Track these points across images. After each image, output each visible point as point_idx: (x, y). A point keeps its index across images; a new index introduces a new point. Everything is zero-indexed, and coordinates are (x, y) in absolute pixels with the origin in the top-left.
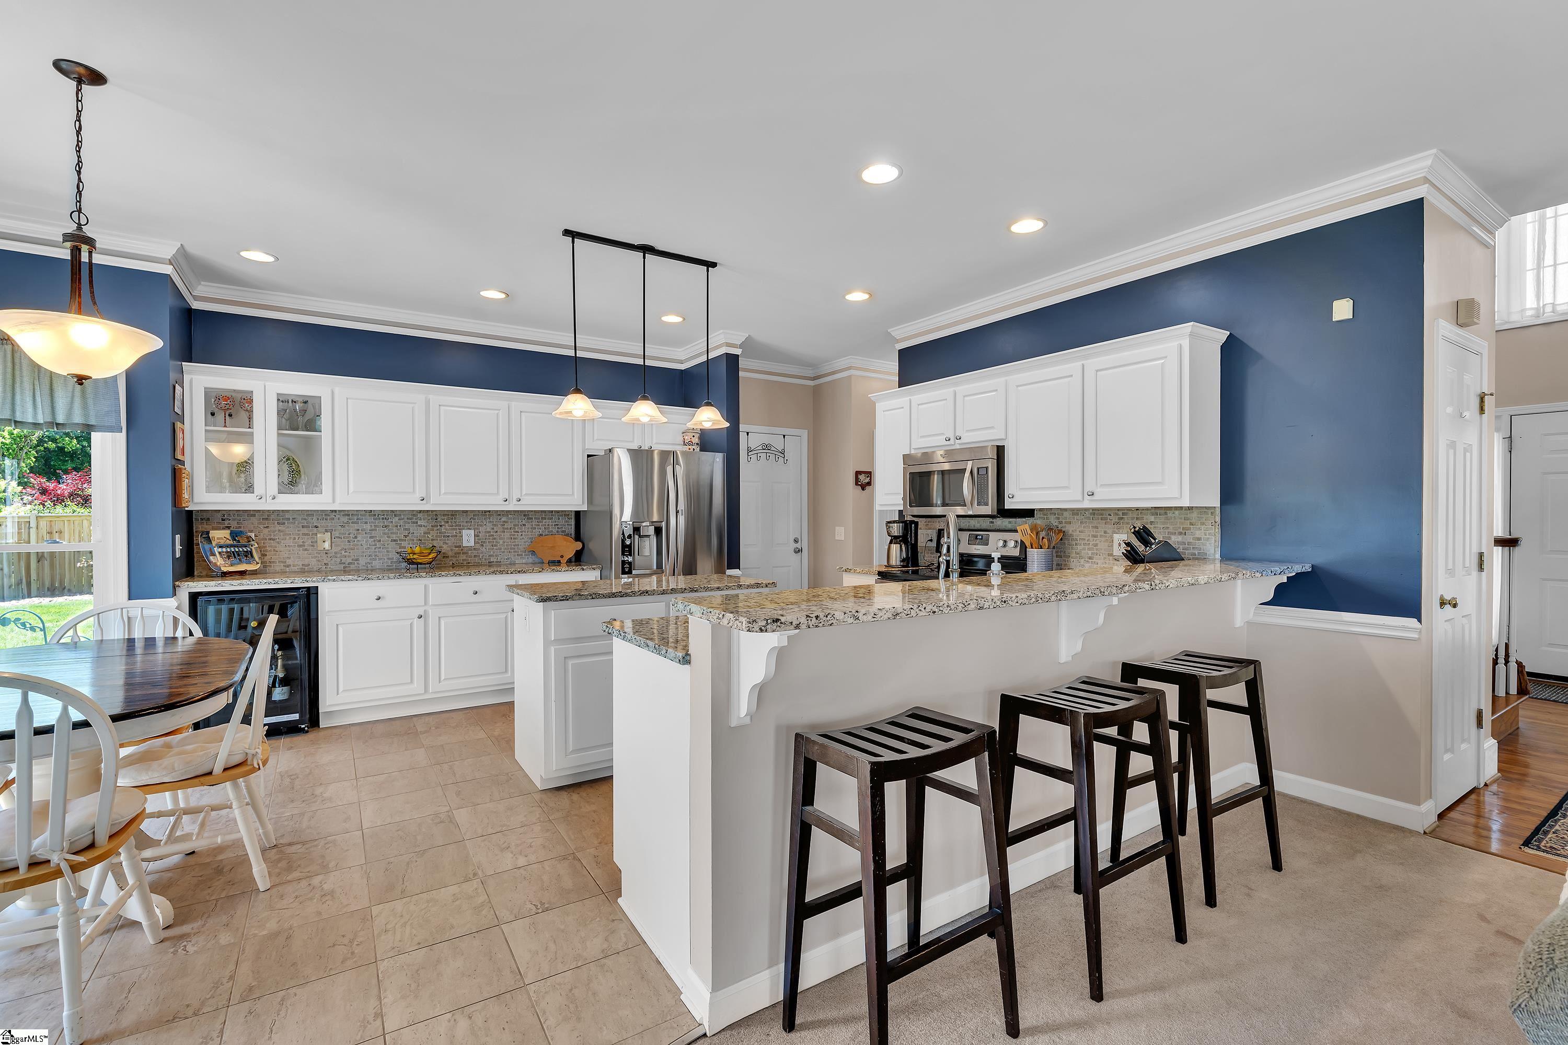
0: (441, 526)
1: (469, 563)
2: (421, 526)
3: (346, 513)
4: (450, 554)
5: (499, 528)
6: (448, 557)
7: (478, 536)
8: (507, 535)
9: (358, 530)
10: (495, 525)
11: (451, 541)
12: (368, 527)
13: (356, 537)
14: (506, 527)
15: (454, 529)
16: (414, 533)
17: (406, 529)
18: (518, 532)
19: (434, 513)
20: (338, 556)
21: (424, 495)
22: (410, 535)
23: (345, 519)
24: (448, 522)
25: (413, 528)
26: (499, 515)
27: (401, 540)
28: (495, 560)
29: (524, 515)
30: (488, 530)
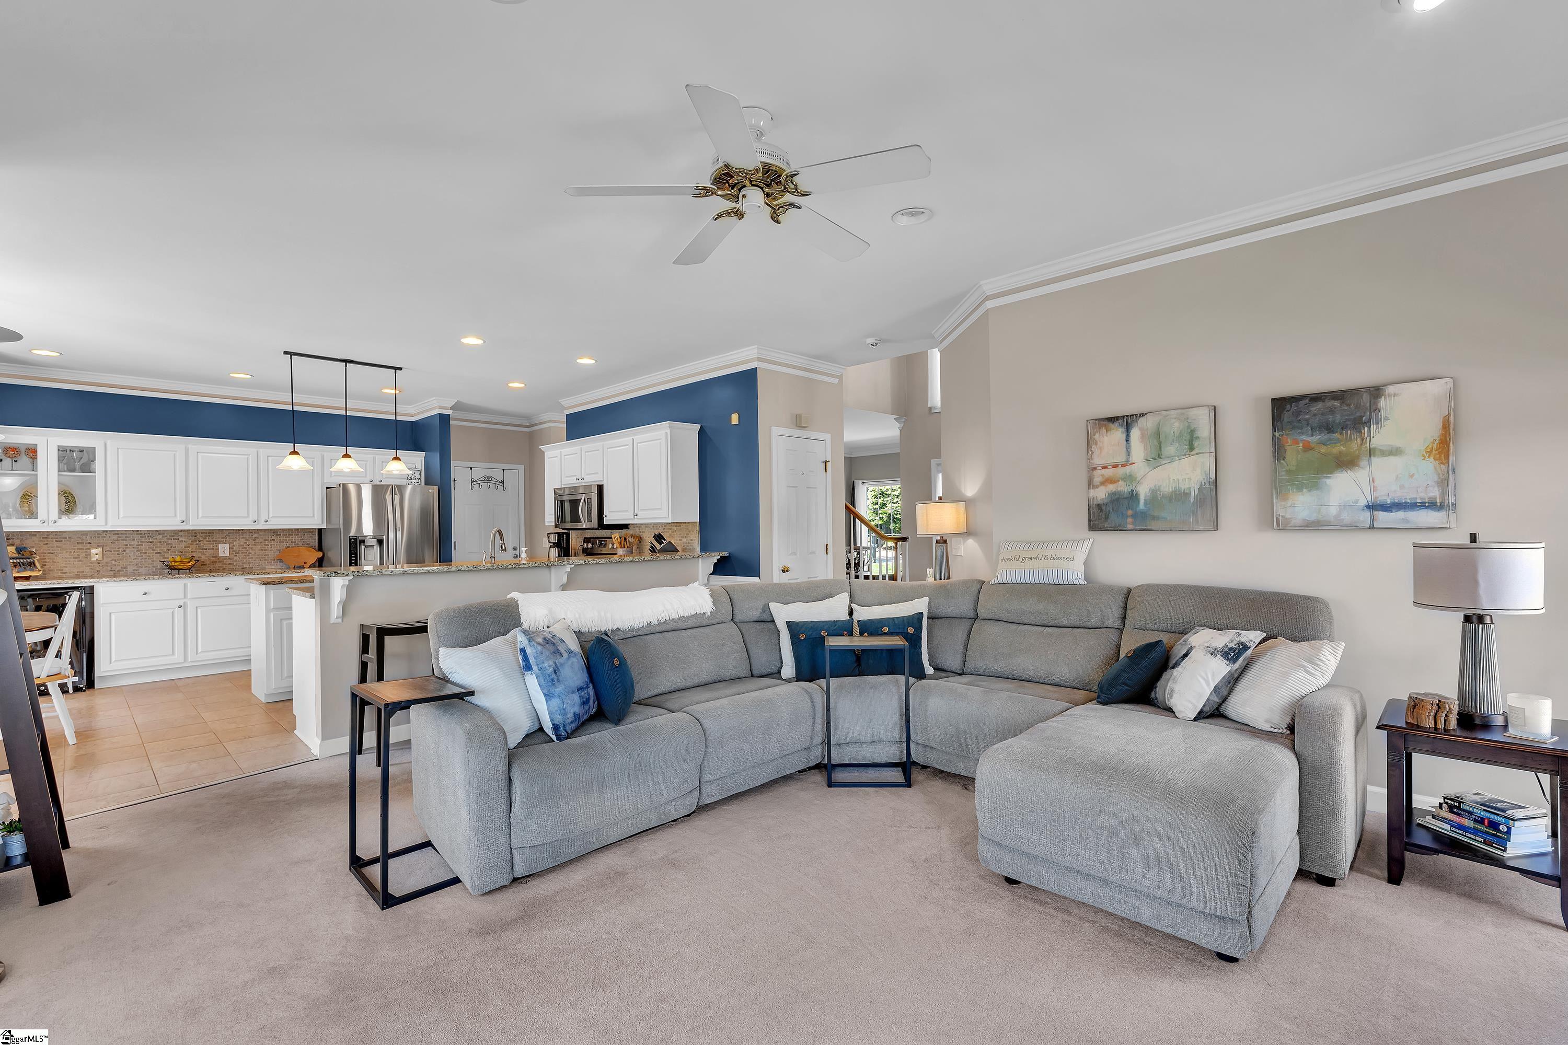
0: (200, 541)
1: (224, 569)
2: (182, 541)
3: (116, 533)
4: (208, 562)
5: (251, 542)
6: (206, 565)
7: (232, 548)
8: (258, 547)
9: (127, 545)
10: (248, 540)
11: (209, 553)
12: (135, 543)
13: (124, 551)
14: (257, 541)
15: (212, 544)
16: (175, 547)
17: (168, 544)
18: (267, 545)
19: (194, 532)
20: (109, 565)
21: (184, 519)
22: (173, 549)
23: (115, 537)
24: (205, 538)
25: (174, 543)
26: (251, 532)
27: (164, 552)
28: (248, 567)
29: (273, 533)
30: (241, 544)
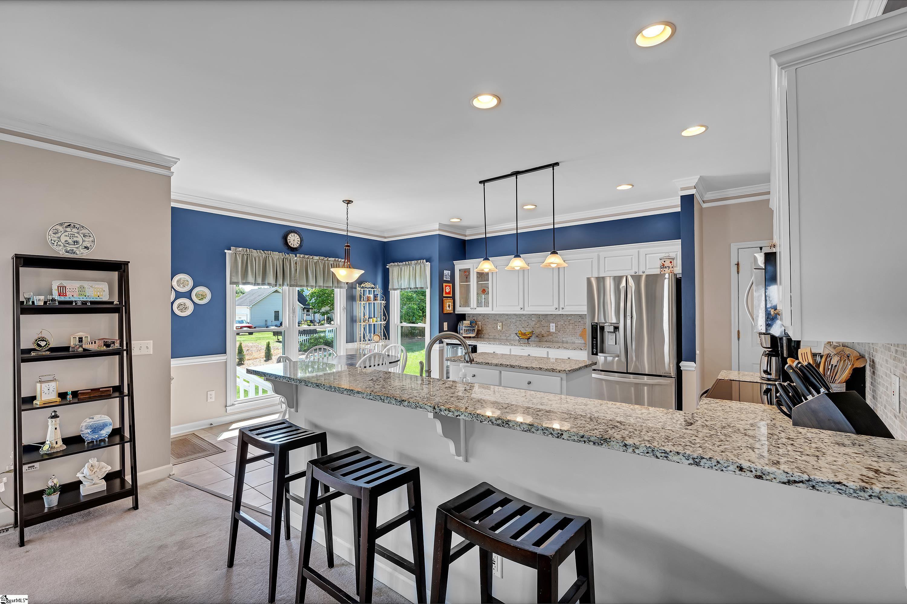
0: (541, 321)
1: (553, 340)
2: (533, 321)
3: (507, 315)
4: (545, 335)
5: (567, 323)
6: (544, 337)
7: (557, 327)
8: (571, 327)
9: (511, 322)
10: (565, 321)
11: (545, 329)
12: (514, 321)
13: (510, 325)
14: (570, 322)
15: (547, 323)
16: (530, 324)
17: (527, 322)
18: (576, 325)
19: (538, 315)
20: (504, 333)
21: (522, 307)
22: (529, 325)
23: (506, 317)
24: (544, 319)
25: (530, 322)
26: (567, 316)
27: (526, 327)
28: (565, 340)
29: (580, 316)
30: (562, 324)
